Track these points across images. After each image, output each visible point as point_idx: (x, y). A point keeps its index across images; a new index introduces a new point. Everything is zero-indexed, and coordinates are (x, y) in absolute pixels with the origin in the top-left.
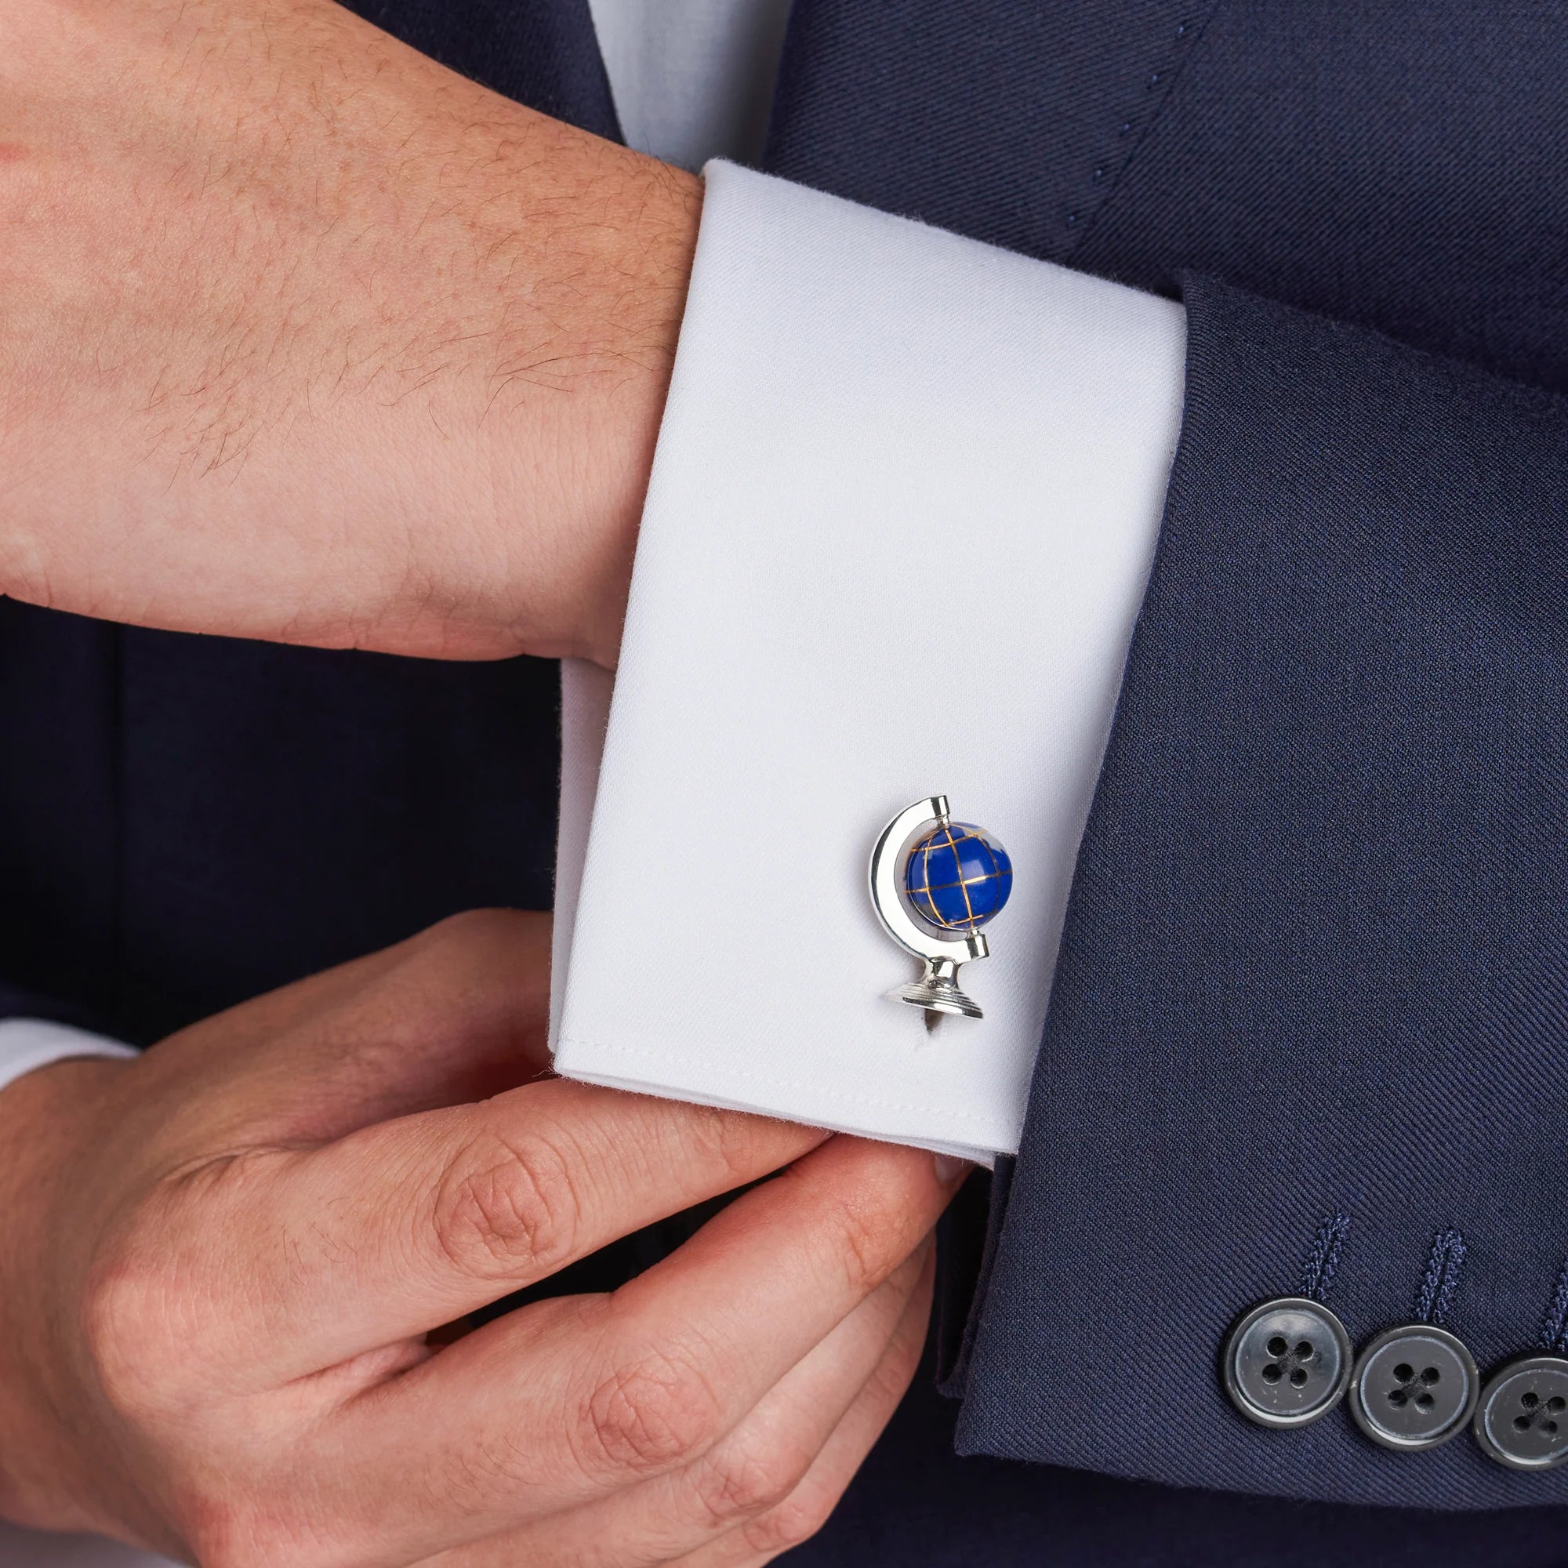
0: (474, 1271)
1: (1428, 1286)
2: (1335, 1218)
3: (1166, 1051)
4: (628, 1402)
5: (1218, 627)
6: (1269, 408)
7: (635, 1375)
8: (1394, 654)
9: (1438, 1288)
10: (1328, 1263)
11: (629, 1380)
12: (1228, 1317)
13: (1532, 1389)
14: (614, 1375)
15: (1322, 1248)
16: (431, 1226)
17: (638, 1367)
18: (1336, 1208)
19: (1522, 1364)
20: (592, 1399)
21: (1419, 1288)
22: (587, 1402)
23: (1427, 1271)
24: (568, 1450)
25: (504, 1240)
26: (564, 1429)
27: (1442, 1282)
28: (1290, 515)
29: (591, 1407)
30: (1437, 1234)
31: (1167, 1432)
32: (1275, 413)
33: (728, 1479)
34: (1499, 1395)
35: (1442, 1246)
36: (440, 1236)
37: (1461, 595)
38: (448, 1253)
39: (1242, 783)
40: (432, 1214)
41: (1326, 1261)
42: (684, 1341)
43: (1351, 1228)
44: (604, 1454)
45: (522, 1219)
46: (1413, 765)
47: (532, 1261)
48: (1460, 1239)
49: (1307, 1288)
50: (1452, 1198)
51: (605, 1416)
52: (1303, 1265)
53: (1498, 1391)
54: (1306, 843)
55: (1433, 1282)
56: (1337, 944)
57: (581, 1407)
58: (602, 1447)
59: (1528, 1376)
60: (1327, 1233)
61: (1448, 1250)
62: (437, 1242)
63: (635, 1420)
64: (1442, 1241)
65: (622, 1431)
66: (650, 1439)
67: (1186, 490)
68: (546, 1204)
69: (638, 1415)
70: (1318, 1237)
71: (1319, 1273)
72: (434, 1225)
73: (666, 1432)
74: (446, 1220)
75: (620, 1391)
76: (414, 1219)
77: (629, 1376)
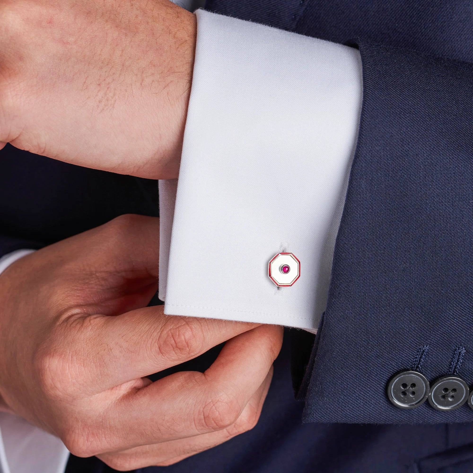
0: (169, 359)
2: (424, 346)
4: (216, 410)
5: (378, 164)
6: (390, 89)
7: (218, 401)
8: (435, 170)
9: (457, 363)
15: (420, 354)
17: (219, 398)
18: (424, 344)
20: (204, 408)
22: (202, 409)
24: (193, 423)
27: (458, 361)
28: (400, 126)
29: (203, 411)
30: (457, 347)
32: (393, 90)
36: (159, 348)
37: (455, 149)
40: (157, 341)
41: (421, 358)
43: (429, 349)
44: (205, 425)
45: (187, 343)
46: (443, 205)
47: (187, 356)
48: (464, 348)
49: (415, 366)
51: (208, 414)
52: (413, 359)
55: (455, 361)
57: (200, 411)
58: (205, 423)
60: (421, 350)
62: (158, 350)
63: (218, 415)
64: (458, 350)
66: (222, 421)
67: (366, 120)
68: (194, 338)
70: (418, 352)
72: (158, 344)
74: (162, 343)
75: (214, 406)
76: (151, 342)
77: (216, 401)
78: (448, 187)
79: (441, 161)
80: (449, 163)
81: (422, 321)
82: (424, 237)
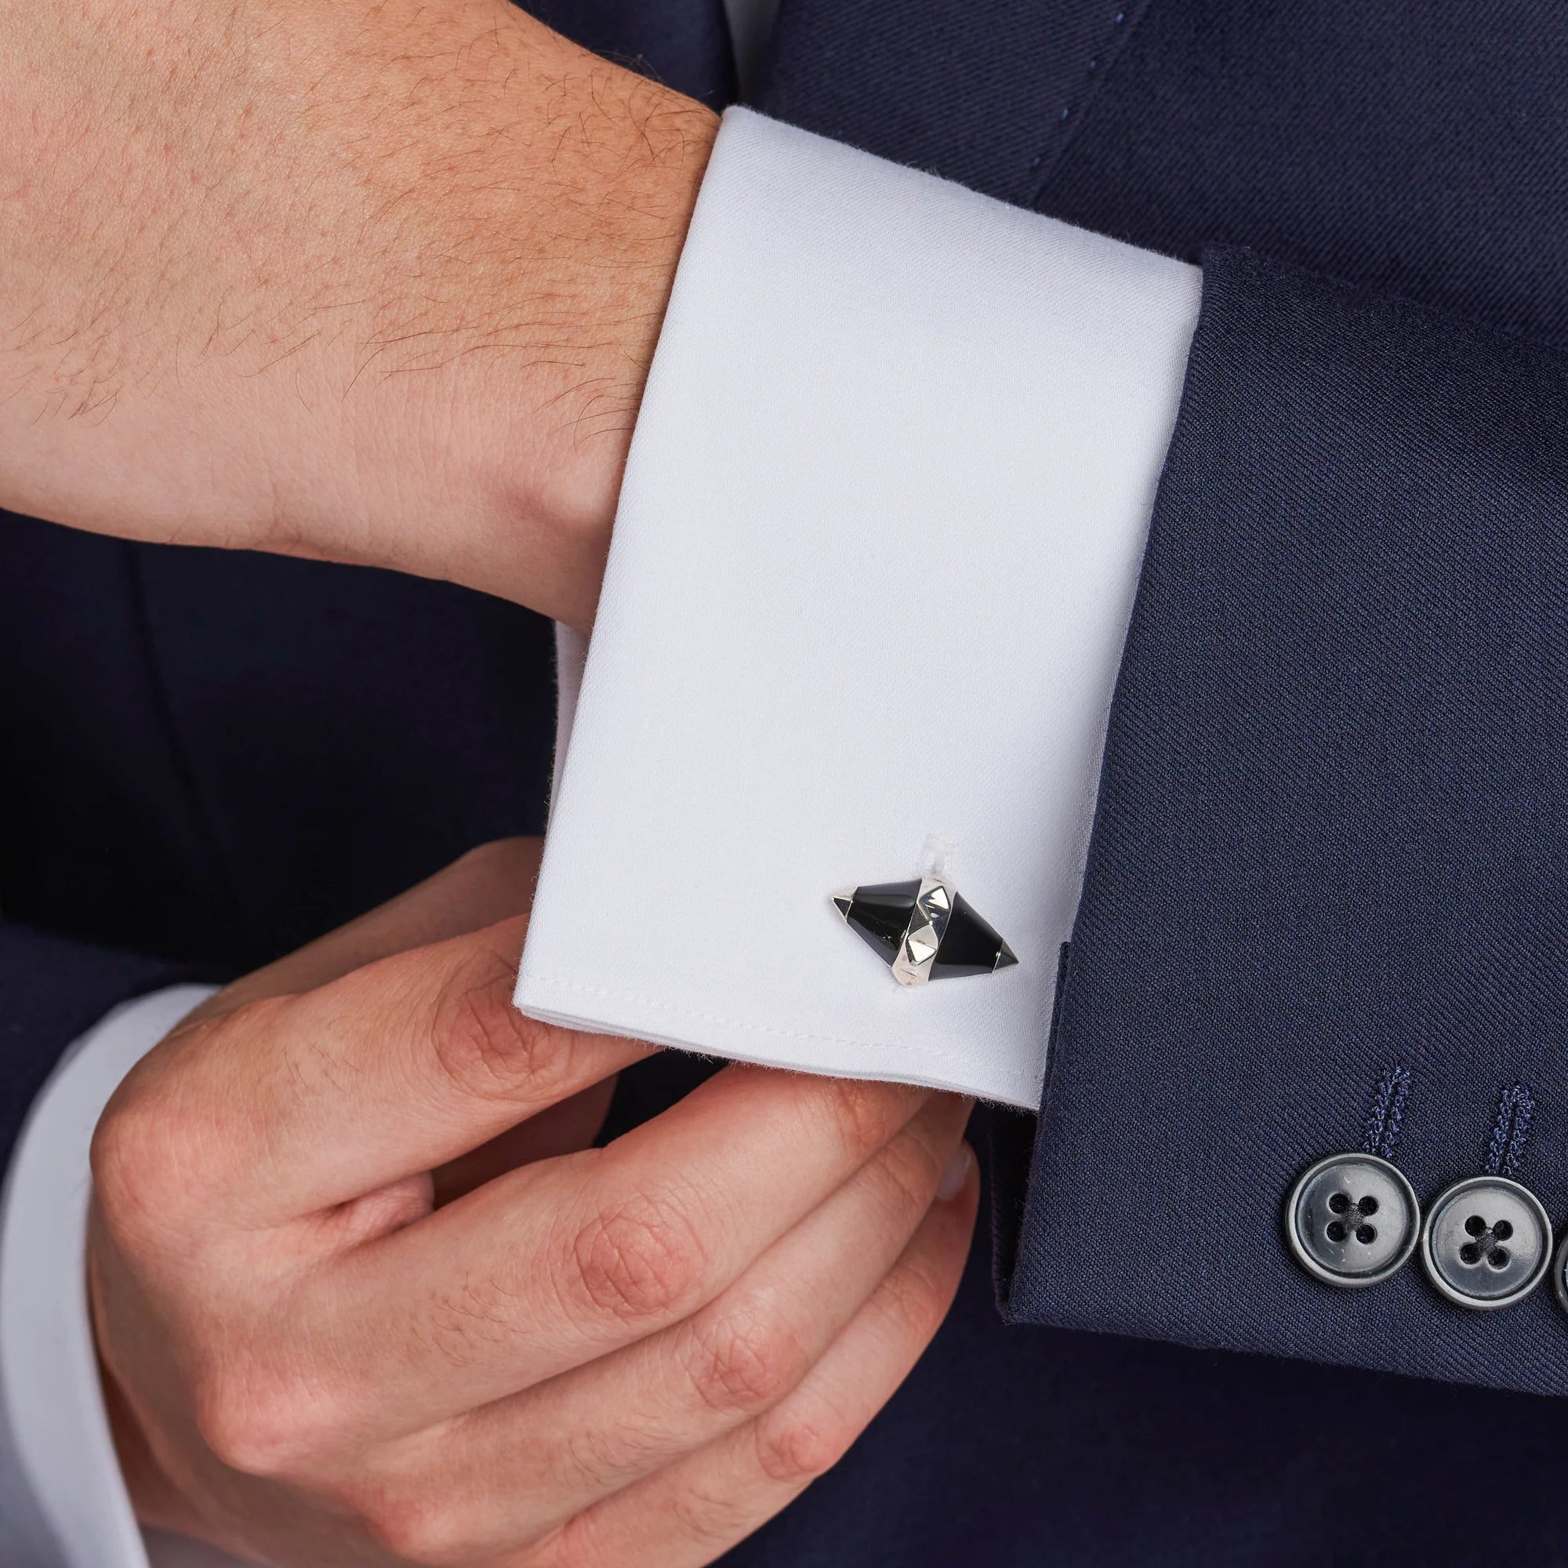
0: (473, 1089)
1: (1496, 1142)
2: (1395, 1071)
4: (611, 1243)
7: (619, 1216)
9: (1507, 1144)
10: (1391, 1119)
11: (612, 1221)
14: (597, 1216)
15: (1383, 1102)
16: (430, 1041)
17: (621, 1208)
18: (1394, 1060)
20: (577, 1239)
21: (1487, 1144)
22: (571, 1242)
23: (1495, 1126)
25: (502, 1057)
26: (550, 1274)
27: (1510, 1138)
29: (575, 1248)
30: (1504, 1088)
33: (717, 1357)
35: (1510, 1101)
36: (439, 1053)
38: (448, 1071)
40: (431, 1029)
41: (1388, 1116)
42: (671, 1186)
43: (1413, 1082)
44: (589, 1299)
45: (519, 1034)
47: (530, 1080)
48: (1528, 1093)
49: (1370, 1145)
50: (1518, 1051)
51: (589, 1257)
52: (1365, 1120)
55: (1501, 1138)
56: (1376, 786)
57: (565, 1249)
58: (587, 1291)
60: (1387, 1086)
61: (1516, 1105)
62: (437, 1059)
63: (619, 1262)
64: (1510, 1096)
65: (606, 1273)
66: (635, 1283)
69: (622, 1256)
70: (1378, 1091)
71: (1381, 1129)
72: (433, 1042)
73: (650, 1275)
74: (445, 1037)
75: (605, 1232)
76: (413, 1036)
77: (612, 1217)
81: (1382, 973)
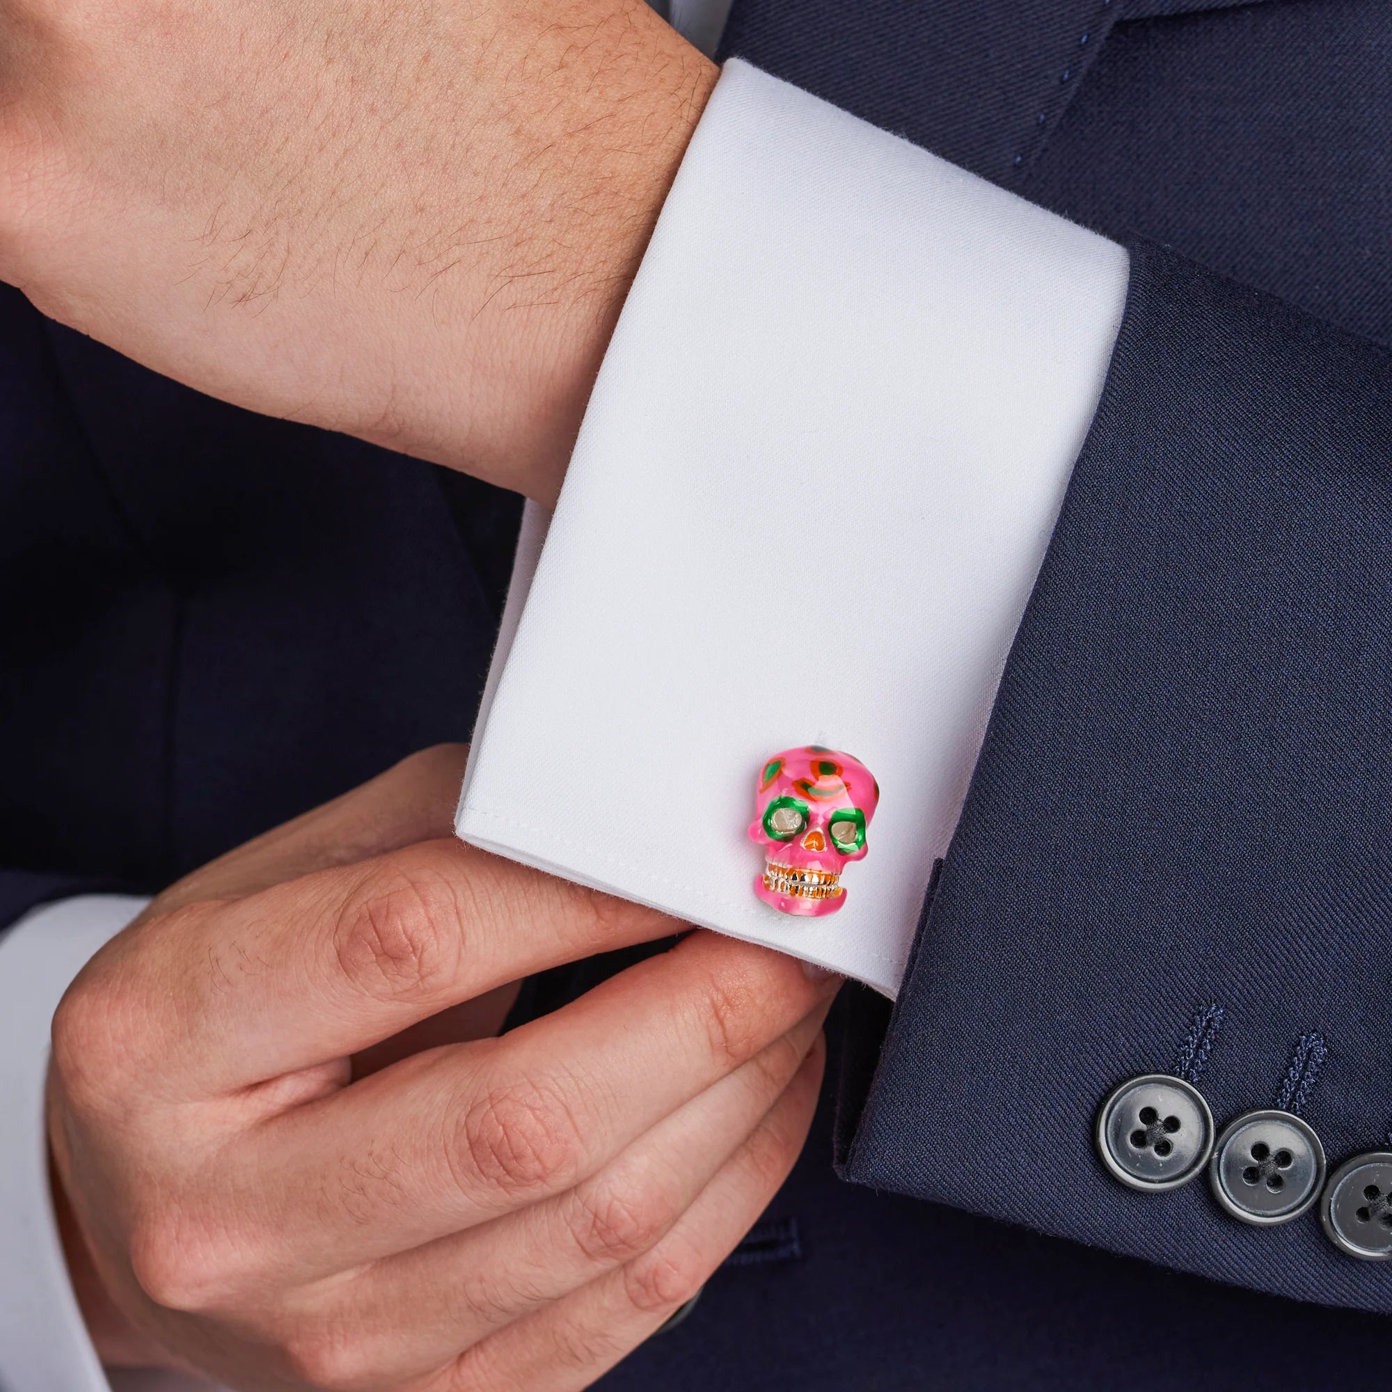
1: (1290, 1080)
2: (1210, 1007)
3: (1068, 837)
4: (497, 1121)
7: (506, 1097)
9: (1299, 1083)
10: (1202, 1048)
11: (501, 1101)
12: (1106, 1084)
13: (1374, 1182)
14: (488, 1096)
15: (1197, 1033)
16: (331, 943)
17: (509, 1090)
18: (1211, 998)
19: (1366, 1157)
20: (468, 1116)
21: (1281, 1081)
22: (463, 1119)
23: (1290, 1066)
24: (446, 1164)
25: (394, 961)
26: (442, 1142)
27: (1302, 1078)
29: (466, 1123)
30: (1302, 1034)
31: (1042, 1180)
33: (596, 1216)
34: (1344, 1185)
35: (1306, 1046)
36: (339, 954)
39: (1158, 609)
40: (333, 934)
41: (1199, 1046)
42: (554, 1074)
43: (1225, 1019)
44: (476, 1170)
45: (410, 940)
47: (418, 985)
48: (1322, 1041)
49: (1181, 1068)
50: (1319, 1004)
51: (478, 1133)
52: (1179, 1046)
53: (1343, 1181)
54: (1209, 668)
55: (1294, 1077)
57: (457, 1123)
58: (475, 1163)
59: (1369, 1169)
60: (1202, 1021)
61: (1311, 1050)
62: (337, 960)
63: (503, 1138)
64: (1306, 1042)
65: (491, 1147)
66: (515, 1158)
68: (434, 928)
69: (506, 1133)
70: (1194, 1023)
71: (1192, 1056)
72: (333, 944)
73: (529, 1151)
74: (345, 939)
75: (492, 1110)
76: (318, 938)
77: (500, 1098)
78: (1328, 567)
79: (1320, 495)
80: (1340, 506)
81: (1212, 922)
82: (1246, 686)
